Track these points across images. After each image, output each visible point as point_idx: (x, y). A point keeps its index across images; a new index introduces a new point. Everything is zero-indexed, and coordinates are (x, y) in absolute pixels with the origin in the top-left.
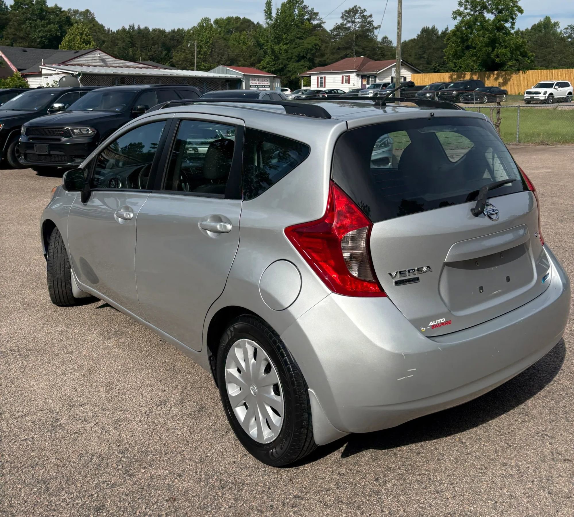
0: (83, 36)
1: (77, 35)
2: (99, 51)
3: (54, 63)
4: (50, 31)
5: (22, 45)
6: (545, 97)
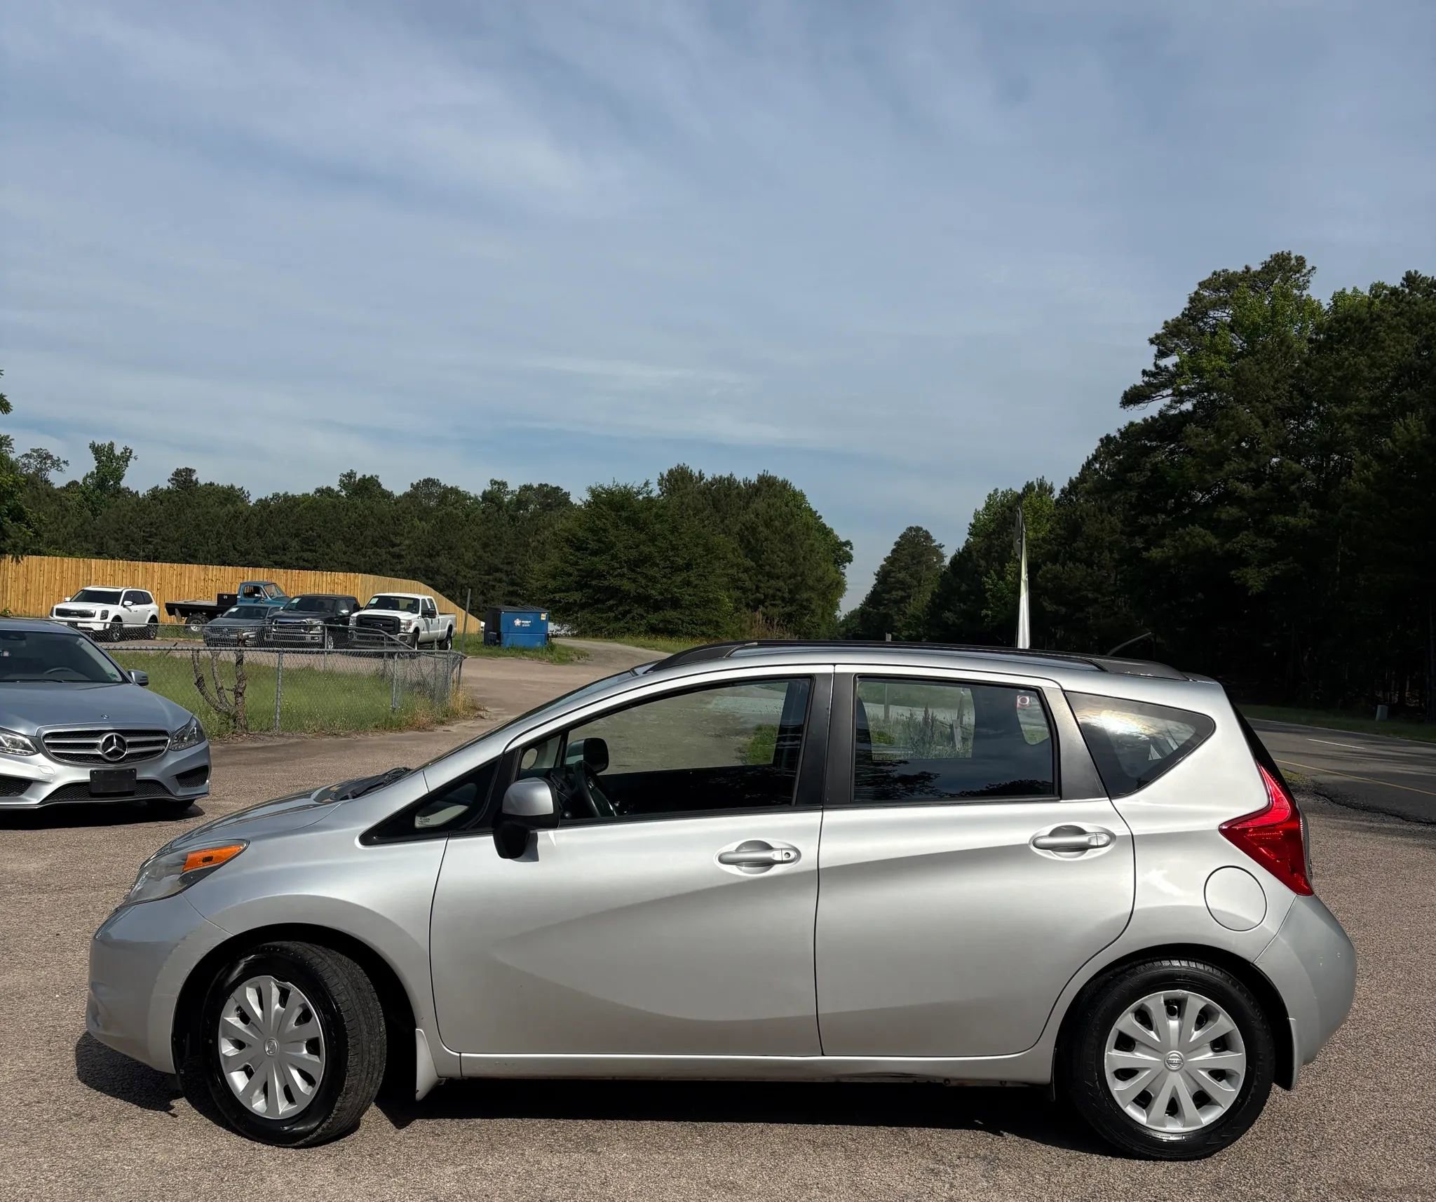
6: (105, 624)
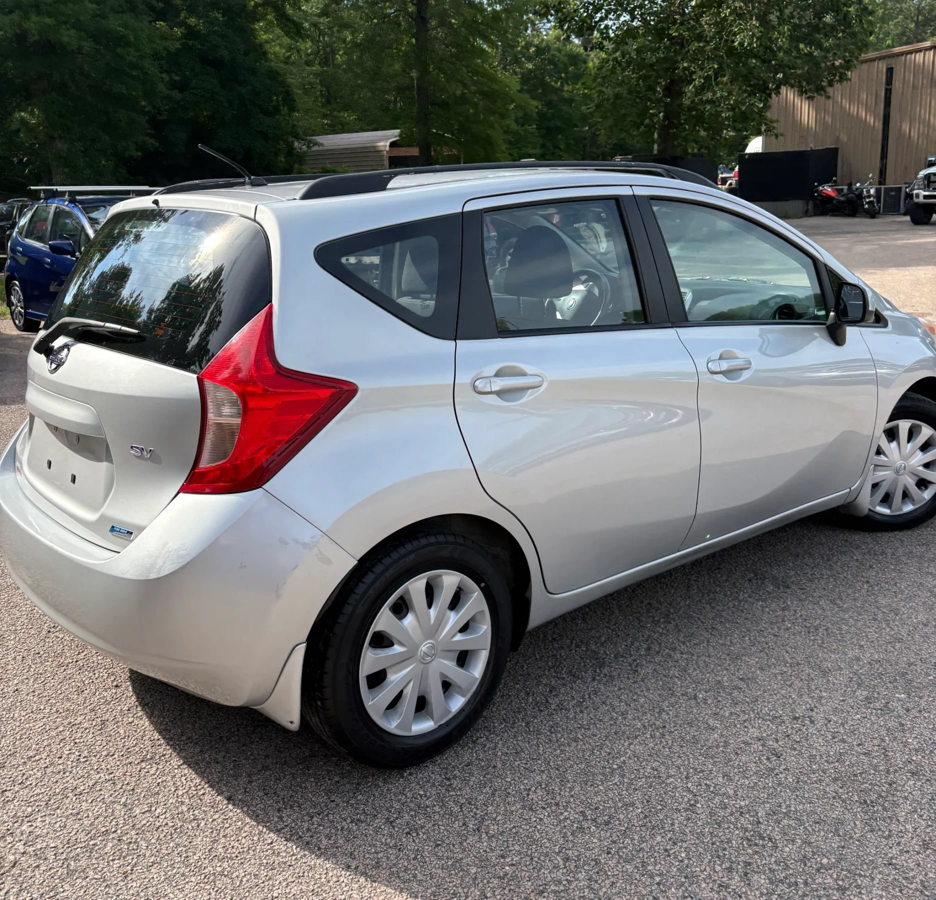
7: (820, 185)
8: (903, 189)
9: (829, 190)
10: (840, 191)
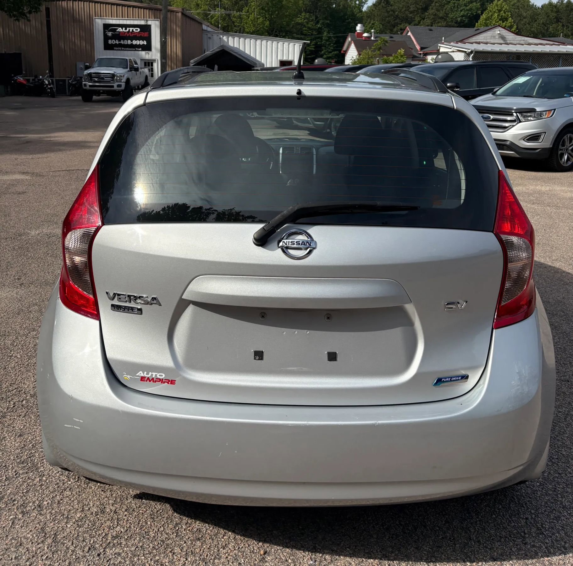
0: (501, 13)
1: (495, 12)
2: (500, 28)
3: (453, 41)
4: (471, 9)
5: (440, 24)
7: (15, 76)
8: (67, 81)
9: (21, 79)
10: (28, 81)
